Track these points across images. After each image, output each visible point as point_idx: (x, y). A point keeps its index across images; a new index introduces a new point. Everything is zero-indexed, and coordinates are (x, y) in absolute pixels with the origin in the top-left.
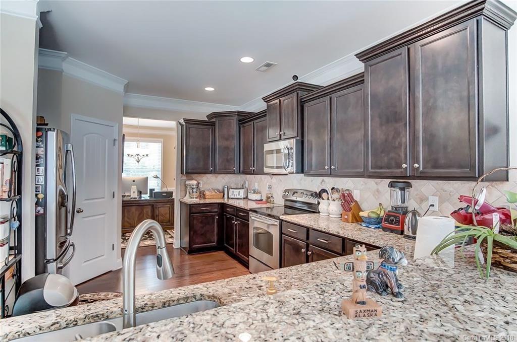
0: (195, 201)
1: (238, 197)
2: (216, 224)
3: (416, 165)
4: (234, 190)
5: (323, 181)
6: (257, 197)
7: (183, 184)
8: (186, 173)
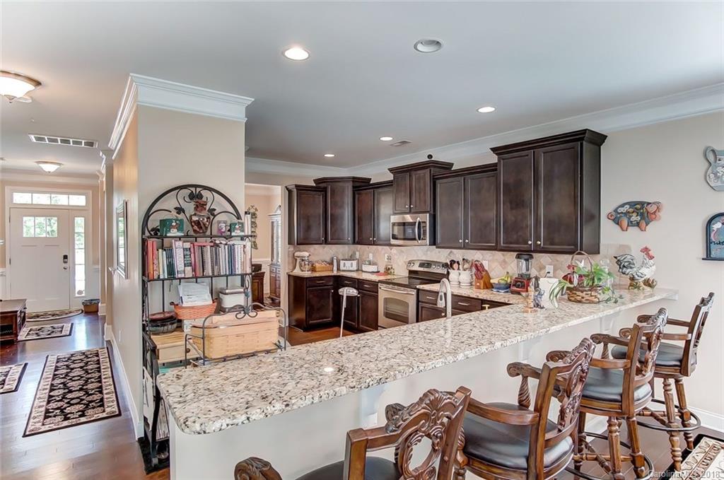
0: (307, 274)
1: (351, 269)
2: (331, 298)
3: (539, 243)
4: (346, 262)
5: (451, 252)
6: (374, 268)
7: (291, 255)
8: (298, 244)
